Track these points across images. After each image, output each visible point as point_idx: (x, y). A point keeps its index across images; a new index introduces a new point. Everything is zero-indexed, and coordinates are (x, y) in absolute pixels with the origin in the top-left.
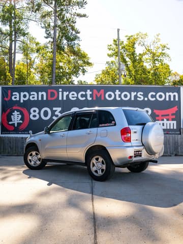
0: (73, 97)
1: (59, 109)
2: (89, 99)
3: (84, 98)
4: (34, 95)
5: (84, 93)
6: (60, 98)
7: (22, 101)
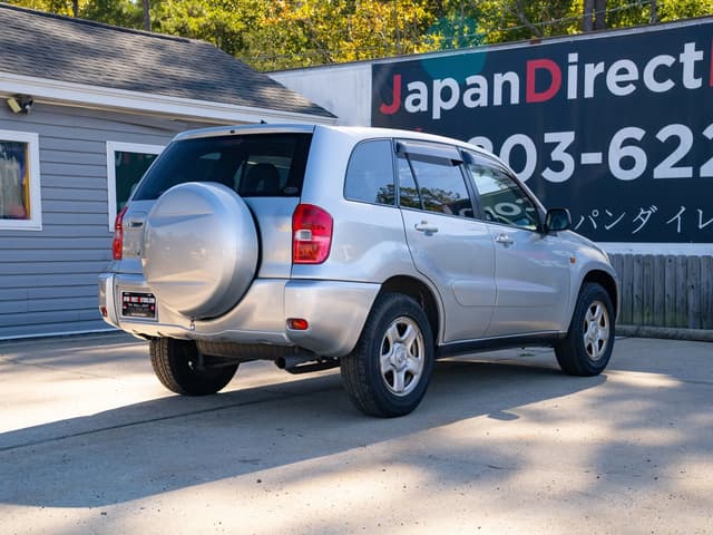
0: (622, 84)
1: (567, 138)
2: (691, 82)
3: (669, 85)
4: (477, 86)
5: (668, 60)
6: (572, 94)
7: (436, 115)
